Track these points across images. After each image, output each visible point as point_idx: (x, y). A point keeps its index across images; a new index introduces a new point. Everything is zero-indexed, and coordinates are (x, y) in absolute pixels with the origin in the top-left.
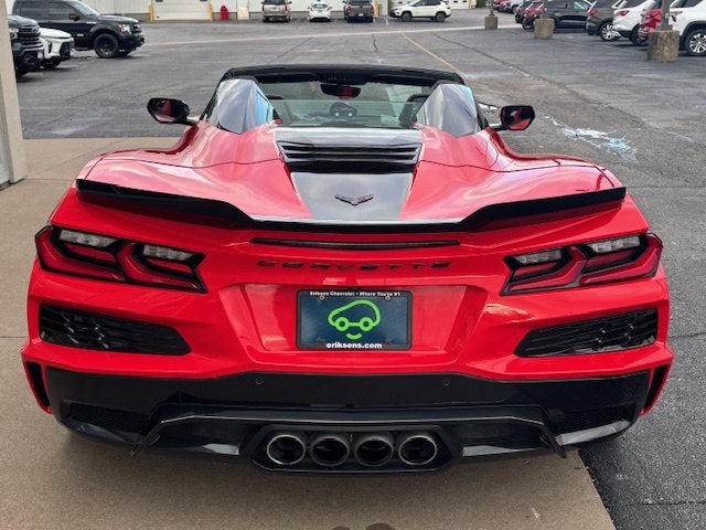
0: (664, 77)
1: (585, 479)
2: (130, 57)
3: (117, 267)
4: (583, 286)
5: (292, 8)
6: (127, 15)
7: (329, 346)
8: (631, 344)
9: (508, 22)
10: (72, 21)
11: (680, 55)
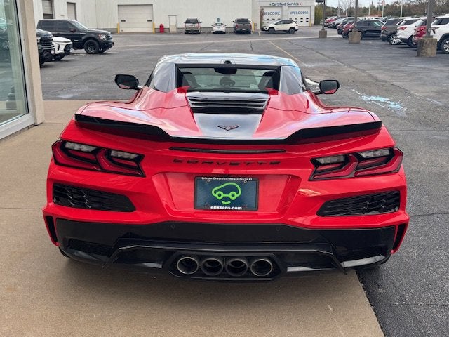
0: (427, 66)
1: (360, 291)
2: (105, 54)
3: (97, 163)
4: (356, 176)
5: (202, 25)
6: (104, 29)
7: (212, 208)
8: (384, 210)
9: (333, 34)
10: (72, 33)
11: (437, 53)
